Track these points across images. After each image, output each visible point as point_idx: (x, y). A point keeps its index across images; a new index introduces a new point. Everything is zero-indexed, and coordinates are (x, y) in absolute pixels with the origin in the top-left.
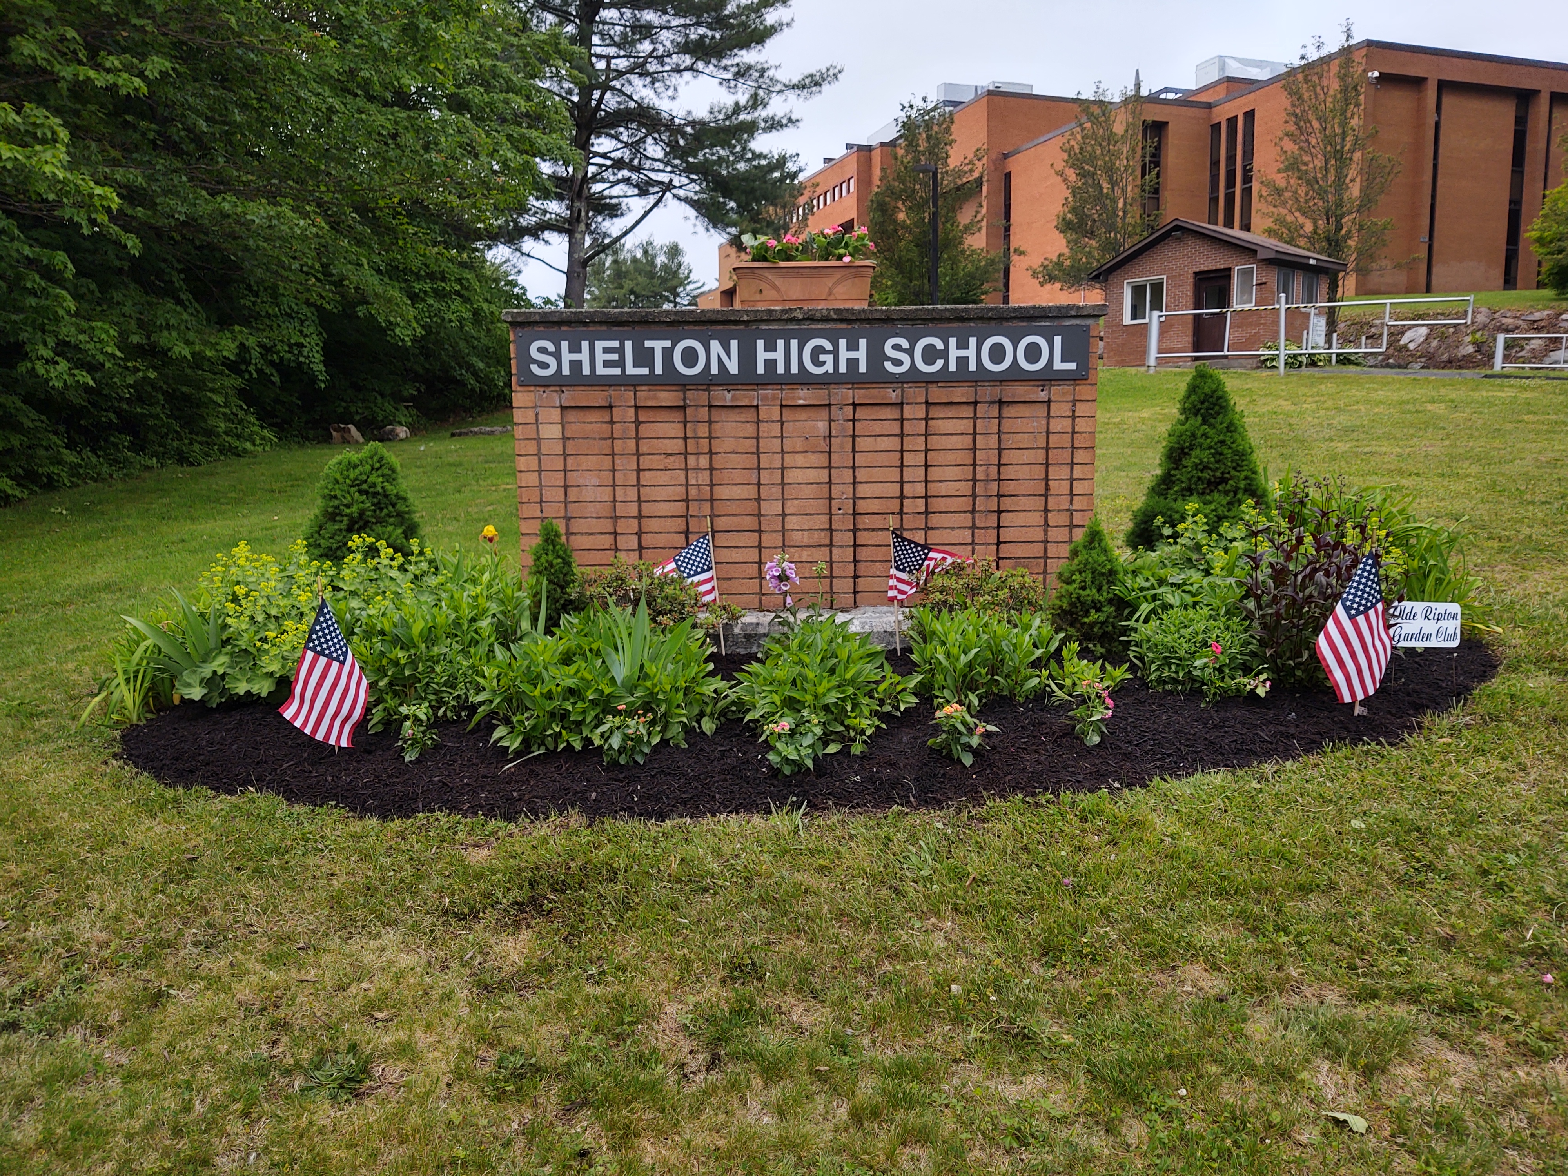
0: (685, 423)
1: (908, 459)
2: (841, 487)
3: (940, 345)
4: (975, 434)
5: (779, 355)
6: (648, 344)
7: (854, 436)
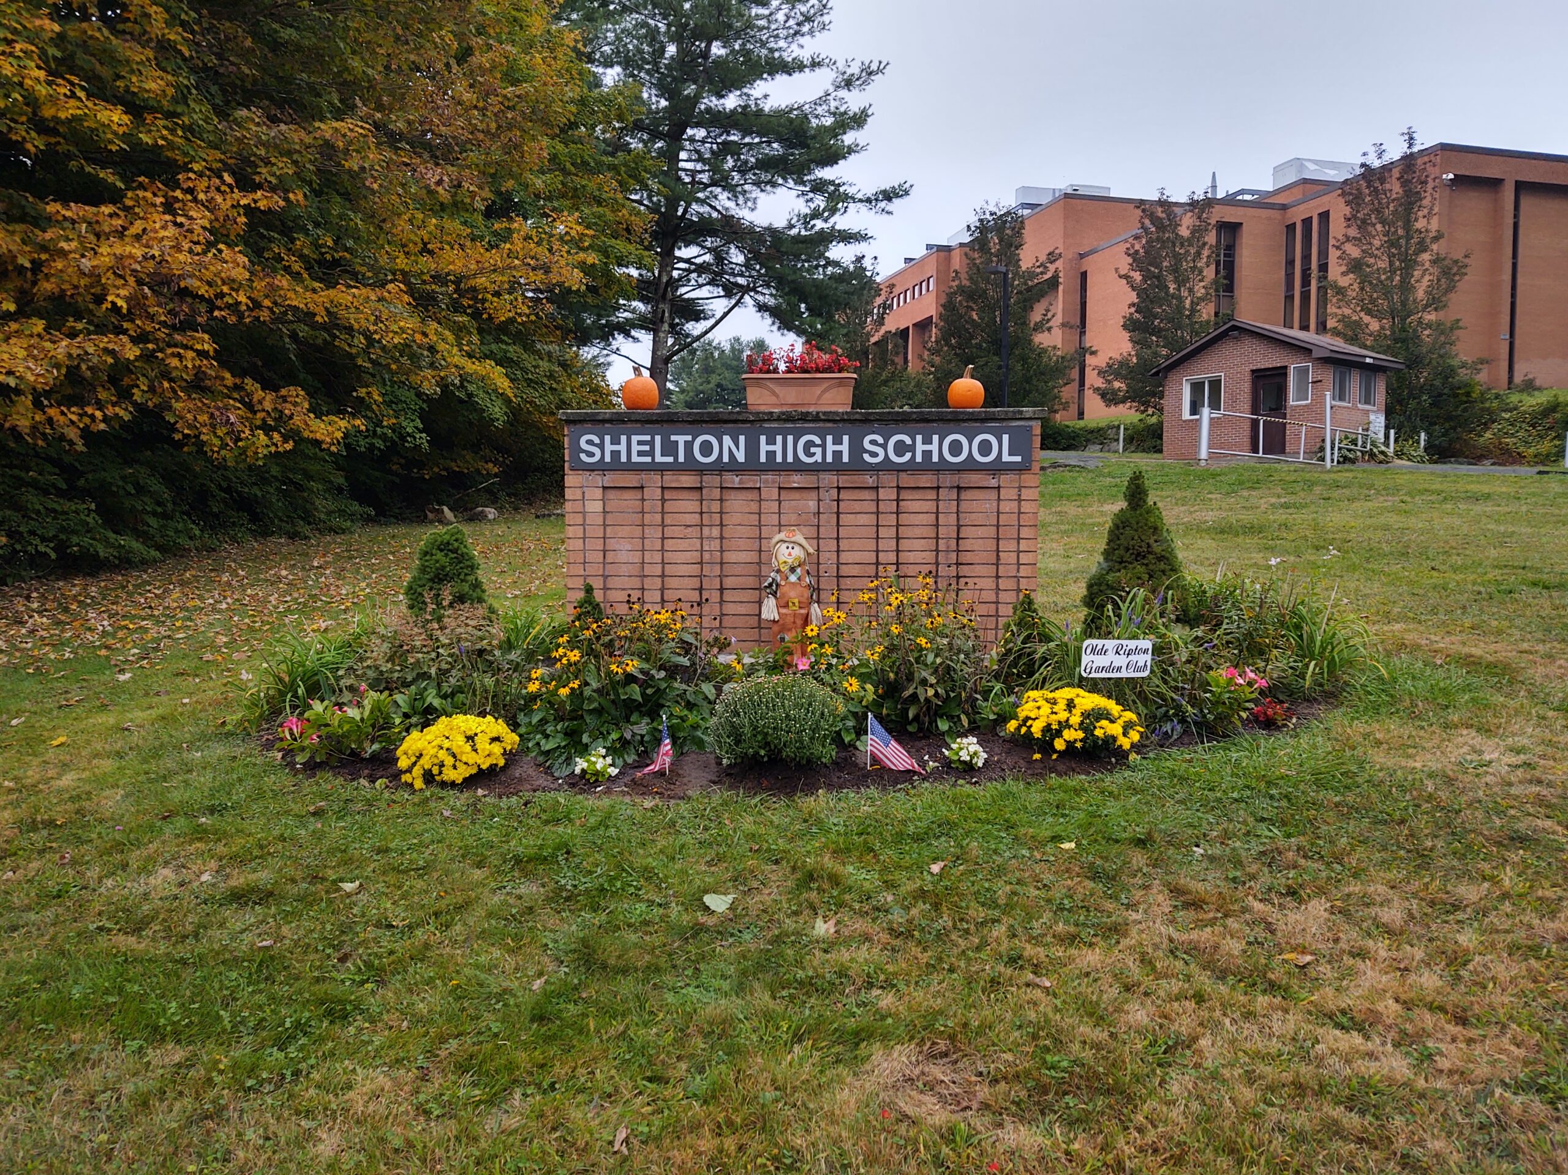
0: (701, 501)
1: (883, 532)
2: (828, 555)
3: (908, 441)
4: (937, 513)
5: (778, 448)
6: (673, 438)
7: (838, 513)
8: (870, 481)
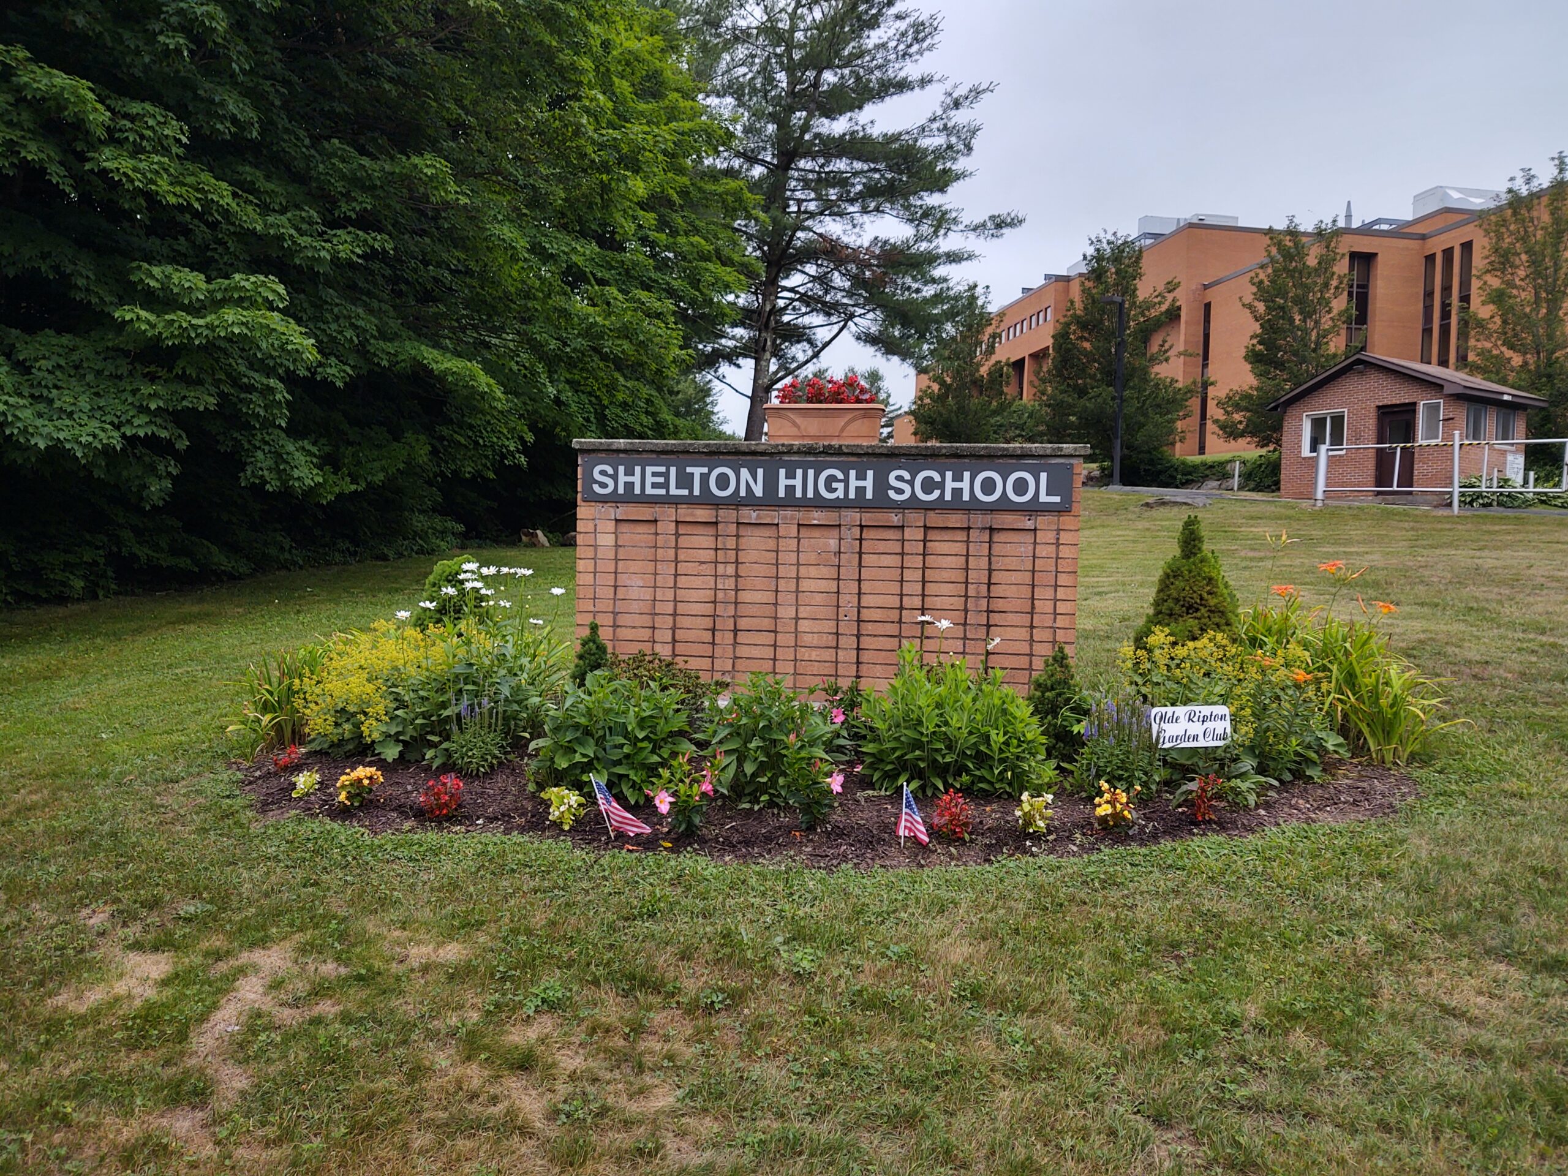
1: (908, 575)
2: (848, 597)
3: (937, 478)
5: (798, 482)
6: (689, 470)
7: (860, 553)
8: (895, 519)
